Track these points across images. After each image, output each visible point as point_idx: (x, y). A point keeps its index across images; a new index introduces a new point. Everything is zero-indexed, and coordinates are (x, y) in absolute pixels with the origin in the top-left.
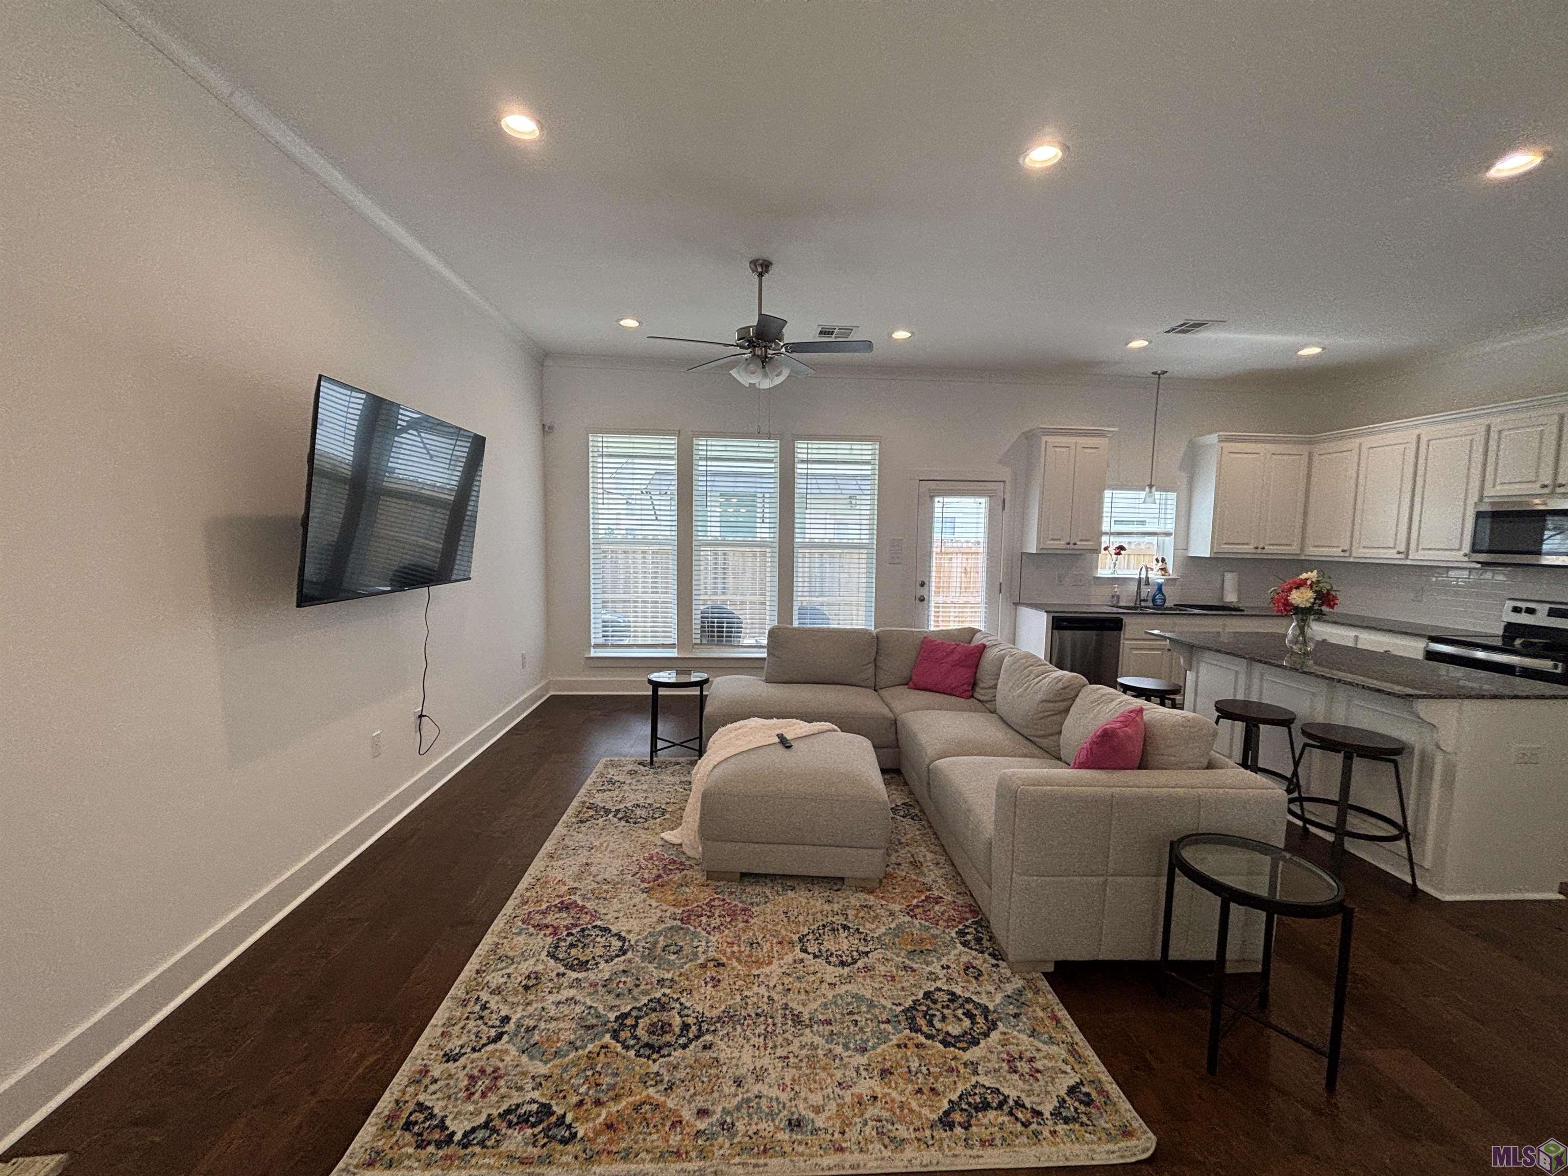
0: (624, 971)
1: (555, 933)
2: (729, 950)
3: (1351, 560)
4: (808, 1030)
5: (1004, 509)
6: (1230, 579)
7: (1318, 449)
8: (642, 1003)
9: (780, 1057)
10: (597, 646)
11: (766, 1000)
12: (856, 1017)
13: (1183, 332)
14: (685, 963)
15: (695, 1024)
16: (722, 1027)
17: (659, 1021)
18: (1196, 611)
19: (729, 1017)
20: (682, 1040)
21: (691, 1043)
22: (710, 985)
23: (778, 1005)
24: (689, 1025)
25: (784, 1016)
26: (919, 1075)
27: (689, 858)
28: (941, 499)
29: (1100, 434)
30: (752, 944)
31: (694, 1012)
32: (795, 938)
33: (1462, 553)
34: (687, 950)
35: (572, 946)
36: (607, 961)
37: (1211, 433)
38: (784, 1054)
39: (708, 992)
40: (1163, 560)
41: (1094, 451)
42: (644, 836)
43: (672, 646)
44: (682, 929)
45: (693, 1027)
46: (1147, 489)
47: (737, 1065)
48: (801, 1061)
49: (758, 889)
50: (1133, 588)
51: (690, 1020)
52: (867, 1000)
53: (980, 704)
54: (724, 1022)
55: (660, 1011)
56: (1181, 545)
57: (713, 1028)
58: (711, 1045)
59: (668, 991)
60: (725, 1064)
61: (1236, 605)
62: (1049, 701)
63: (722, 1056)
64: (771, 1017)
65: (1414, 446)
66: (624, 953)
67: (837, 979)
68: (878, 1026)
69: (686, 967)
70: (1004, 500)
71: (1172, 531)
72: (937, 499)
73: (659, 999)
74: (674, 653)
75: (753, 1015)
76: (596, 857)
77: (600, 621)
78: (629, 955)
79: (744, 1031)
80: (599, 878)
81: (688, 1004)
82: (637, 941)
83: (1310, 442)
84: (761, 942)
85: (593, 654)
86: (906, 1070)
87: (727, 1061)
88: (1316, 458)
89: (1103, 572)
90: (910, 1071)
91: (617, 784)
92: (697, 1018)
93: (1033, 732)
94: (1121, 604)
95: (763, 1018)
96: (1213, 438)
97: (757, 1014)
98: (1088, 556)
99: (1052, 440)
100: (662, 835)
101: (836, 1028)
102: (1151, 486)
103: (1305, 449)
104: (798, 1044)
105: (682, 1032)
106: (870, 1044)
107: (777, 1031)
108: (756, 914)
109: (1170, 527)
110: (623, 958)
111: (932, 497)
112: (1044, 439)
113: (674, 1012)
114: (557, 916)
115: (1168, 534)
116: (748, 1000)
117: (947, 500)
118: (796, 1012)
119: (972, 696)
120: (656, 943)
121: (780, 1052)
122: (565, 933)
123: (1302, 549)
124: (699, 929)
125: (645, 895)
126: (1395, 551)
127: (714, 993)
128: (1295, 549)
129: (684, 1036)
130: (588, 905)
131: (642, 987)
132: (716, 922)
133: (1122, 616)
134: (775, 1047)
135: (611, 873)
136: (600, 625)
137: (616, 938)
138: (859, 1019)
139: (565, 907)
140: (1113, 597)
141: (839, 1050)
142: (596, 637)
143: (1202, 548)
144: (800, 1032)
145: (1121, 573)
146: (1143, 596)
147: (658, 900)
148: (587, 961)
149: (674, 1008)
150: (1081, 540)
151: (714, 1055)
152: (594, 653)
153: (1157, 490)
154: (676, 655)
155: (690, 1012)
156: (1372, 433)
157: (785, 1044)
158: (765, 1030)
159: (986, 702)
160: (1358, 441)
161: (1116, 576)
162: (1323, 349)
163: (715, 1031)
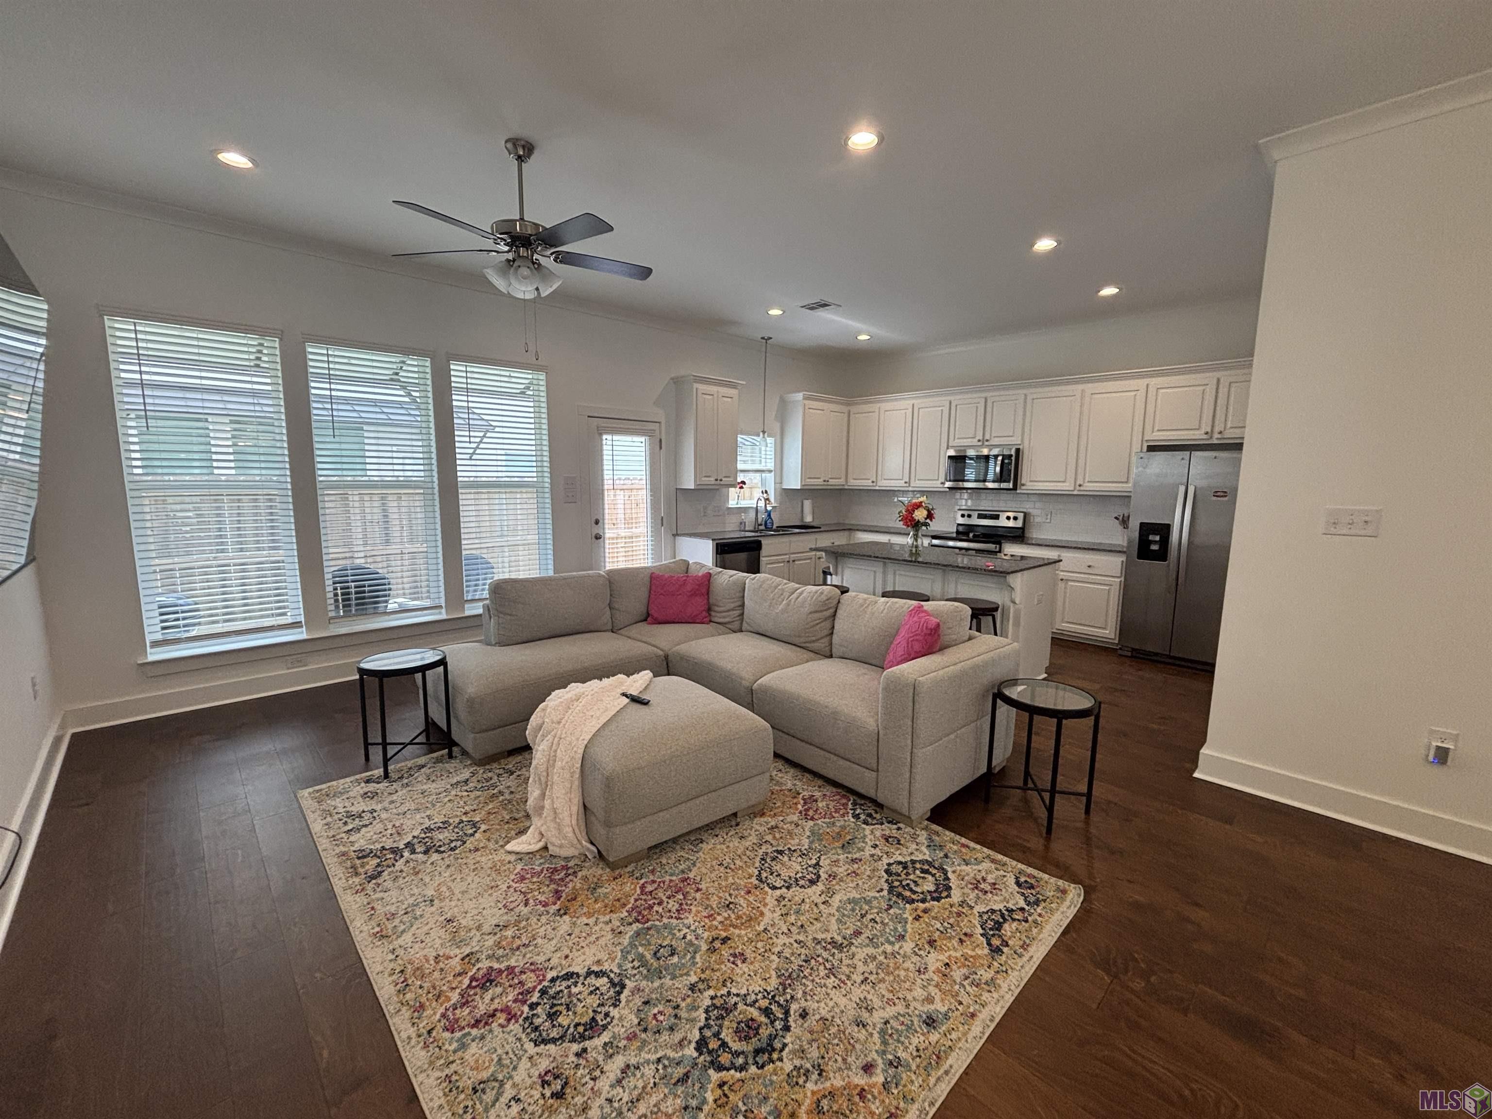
0: (646, 1003)
1: (511, 1017)
2: (715, 923)
3: (877, 488)
4: (853, 948)
5: (661, 448)
6: (808, 504)
7: (854, 409)
8: (703, 1020)
9: (862, 982)
10: (156, 644)
11: (795, 945)
12: (869, 917)
13: (812, 309)
14: (693, 957)
15: (770, 1004)
16: (793, 990)
17: (739, 1023)
18: (797, 530)
19: (787, 980)
20: (778, 1025)
21: (788, 1021)
22: (739, 962)
23: (810, 943)
24: (767, 1008)
25: (825, 949)
26: (949, 930)
27: (567, 859)
28: (609, 437)
29: (733, 386)
30: (728, 906)
31: (756, 994)
32: (754, 881)
33: (939, 482)
34: (680, 946)
35: (552, 1016)
36: (615, 1006)
37: (799, 392)
38: (862, 978)
39: (746, 970)
40: (766, 492)
41: (729, 400)
42: (483, 859)
43: (296, 625)
44: (649, 929)
45: (772, 1007)
46: (761, 434)
47: (842, 1012)
48: (877, 974)
49: (673, 857)
50: (752, 515)
51: (764, 1003)
52: (860, 899)
53: (721, 627)
54: (790, 985)
55: (728, 1015)
56: (778, 480)
57: (789, 997)
58: (804, 1010)
59: (711, 992)
60: (833, 1017)
61: (812, 524)
62: (816, 612)
63: (823, 1013)
64: (818, 956)
65: (911, 410)
66: (623, 987)
67: (823, 896)
68: (889, 914)
69: (698, 959)
70: (661, 440)
71: (772, 469)
72: (604, 437)
73: (713, 1005)
74: (301, 634)
75: (804, 964)
76: (451, 909)
77: (155, 606)
78: (630, 984)
79: (813, 981)
80: (486, 928)
81: (743, 991)
82: (620, 966)
83: (848, 404)
84: (732, 900)
85: (151, 658)
86: (938, 932)
87: (832, 1014)
88: (852, 416)
89: (732, 503)
90: (942, 932)
91: (367, 816)
92: (764, 997)
93: (802, 640)
94: (747, 529)
95: (813, 961)
96: (800, 396)
97: (806, 961)
98: (724, 490)
99: (702, 387)
100: (509, 847)
101: (867, 933)
102: (764, 432)
103: (845, 409)
104: (861, 963)
105: (769, 1018)
106: (900, 930)
107: (836, 964)
108: (698, 878)
109: (771, 465)
110: (626, 992)
111: (601, 435)
112: (695, 385)
113: (741, 1006)
114: (488, 996)
115: (770, 471)
116: (784, 955)
117: (615, 437)
118: (829, 940)
119: (711, 621)
120: (641, 957)
121: (859, 978)
122: (526, 1009)
123: (846, 481)
124: (665, 920)
125: (566, 918)
126: (903, 482)
127: (752, 967)
128: (842, 481)
129: (775, 1020)
130: (513, 963)
131: (683, 1005)
132: (673, 905)
133: (760, 539)
134: (849, 978)
135: (494, 916)
136: (156, 613)
137: (593, 976)
138: (872, 916)
139: (488, 980)
140: (741, 523)
141: (889, 948)
142: (153, 631)
143: (794, 483)
144: (850, 953)
145: (744, 504)
146: (760, 520)
147: (589, 915)
148: (593, 1019)
149: (736, 1004)
150: (725, 477)
151: (817, 1017)
152: (154, 655)
153: (769, 436)
154: (304, 636)
155: (753, 997)
156: (887, 401)
157: (852, 970)
158: (826, 968)
159: (729, 623)
160: (878, 405)
161: (739, 506)
162: (872, 337)
163: (792, 997)
